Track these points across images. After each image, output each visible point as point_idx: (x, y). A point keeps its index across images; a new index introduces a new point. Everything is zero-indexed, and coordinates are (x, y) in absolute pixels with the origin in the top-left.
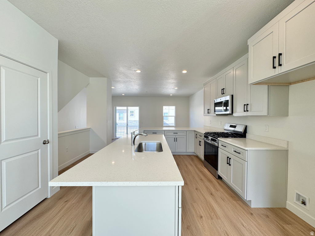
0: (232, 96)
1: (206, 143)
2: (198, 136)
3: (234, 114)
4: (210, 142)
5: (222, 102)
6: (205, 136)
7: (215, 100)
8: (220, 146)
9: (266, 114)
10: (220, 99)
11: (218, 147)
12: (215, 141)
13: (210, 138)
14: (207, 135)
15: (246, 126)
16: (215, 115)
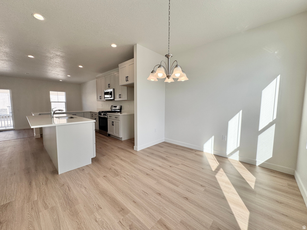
0: (114, 89)
1: (100, 118)
2: (94, 115)
3: (115, 100)
4: (102, 116)
5: (109, 92)
6: (99, 114)
7: (105, 90)
8: (108, 117)
9: (127, 99)
10: (107, 90)
11: (107, 118)
12: (106, 115)
13: (102, 114)
14: (100, 113)
15: (121, 106)
16: (105, 100)
